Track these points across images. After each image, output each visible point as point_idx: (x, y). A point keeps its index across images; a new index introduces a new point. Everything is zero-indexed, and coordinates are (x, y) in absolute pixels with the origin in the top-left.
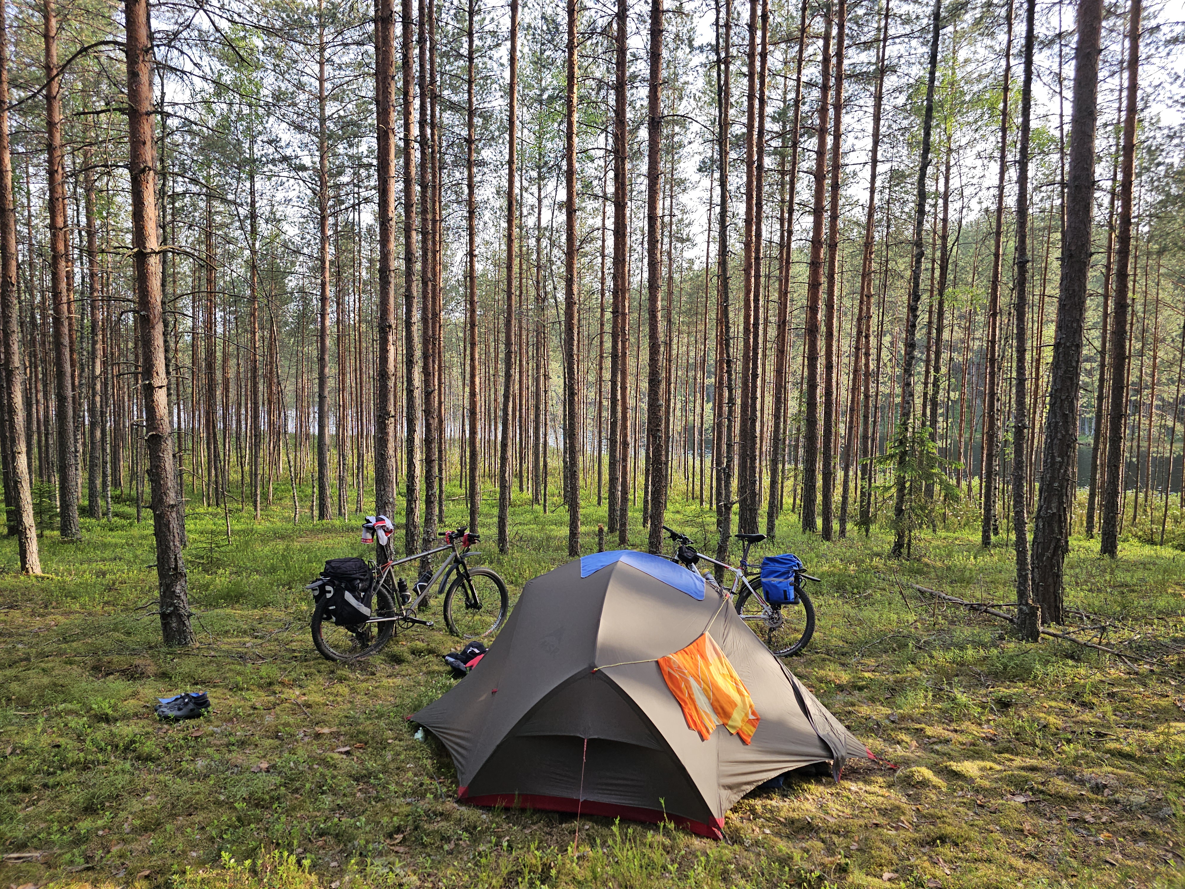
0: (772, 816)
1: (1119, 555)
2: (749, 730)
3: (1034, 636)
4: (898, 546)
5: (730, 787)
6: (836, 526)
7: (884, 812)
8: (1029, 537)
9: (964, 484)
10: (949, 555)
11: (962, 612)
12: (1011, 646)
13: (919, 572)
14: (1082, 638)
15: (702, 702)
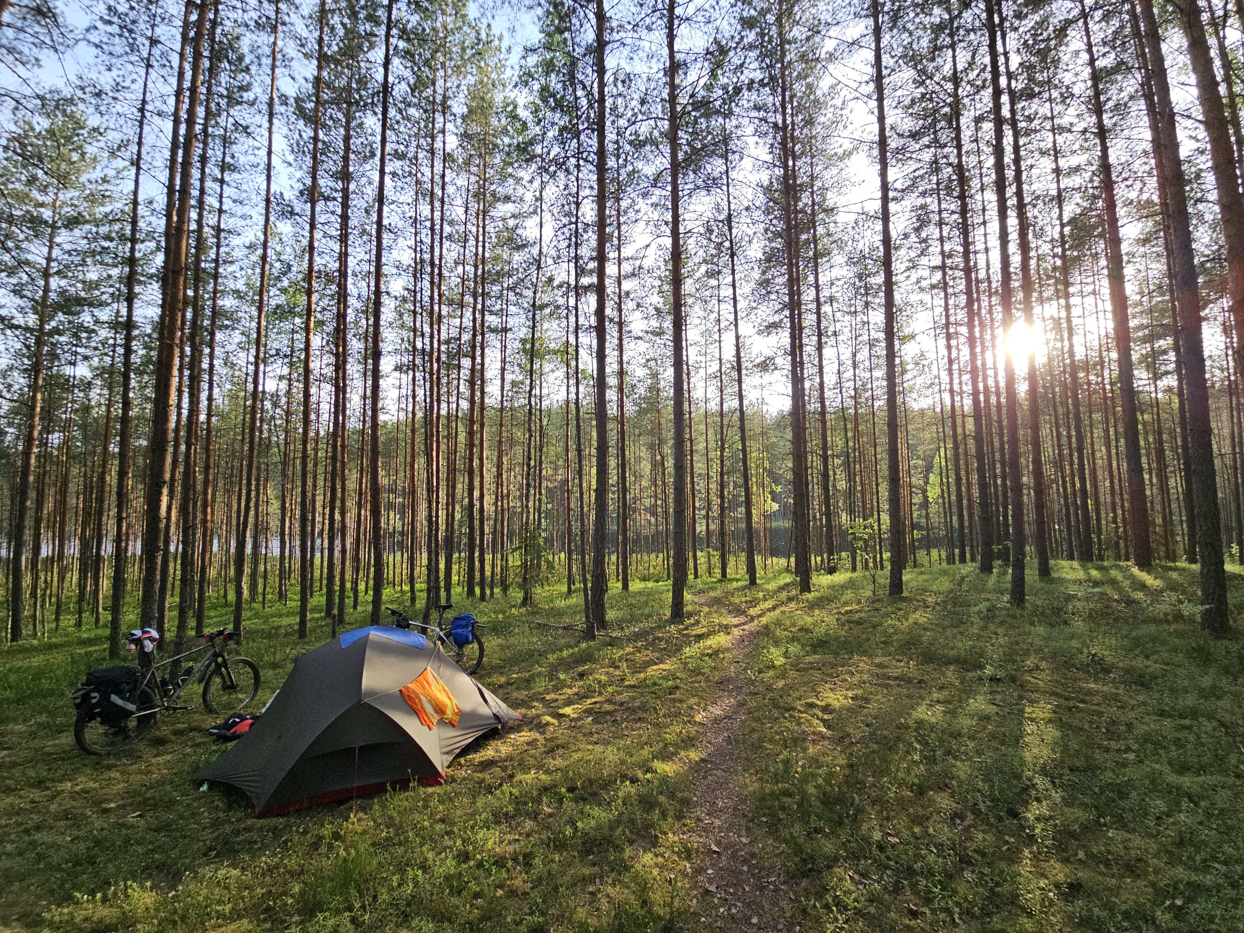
0: (471, 763)
1: (630, 588)
2: (456, 718)
3: (593, 638)
4: (525, 599)
5: (447, 753)
6: (488, 592)
7: (528, 744)
8: (590, 585)
9: (556, 557)
10: (552, 601)
11: (560, 631)
12: (584, 645)
13: (537, 613)
14: (614, 635)
15: (429, 709)
